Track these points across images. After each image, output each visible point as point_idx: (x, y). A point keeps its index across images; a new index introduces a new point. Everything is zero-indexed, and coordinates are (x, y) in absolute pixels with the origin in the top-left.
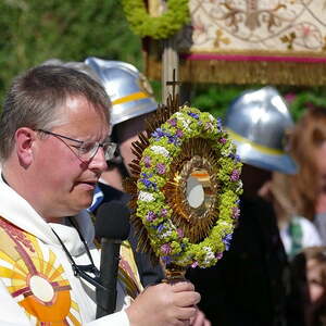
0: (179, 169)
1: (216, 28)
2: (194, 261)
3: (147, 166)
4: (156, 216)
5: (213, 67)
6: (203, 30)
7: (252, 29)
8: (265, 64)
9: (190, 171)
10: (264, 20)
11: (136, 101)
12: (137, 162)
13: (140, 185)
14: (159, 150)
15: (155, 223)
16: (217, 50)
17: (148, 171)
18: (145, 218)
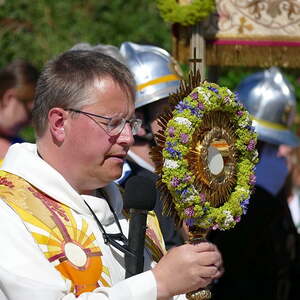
0: (201, 139)
1: (240, 15)
2: (215, 223)
3: (172, 135)
4: (180, 182)
5: (238, 52)
6: (228, 17)
7: (273, 16)
8: (285, 49)
9: (210, 141)
10: (284, 8)
11: (167, 83)
12: (162, 133)
13: (165, 153)
14: (182, 121)
15: (179, 188)
16: (241, 36)
17: (173, 140)
18: (170, 184)
